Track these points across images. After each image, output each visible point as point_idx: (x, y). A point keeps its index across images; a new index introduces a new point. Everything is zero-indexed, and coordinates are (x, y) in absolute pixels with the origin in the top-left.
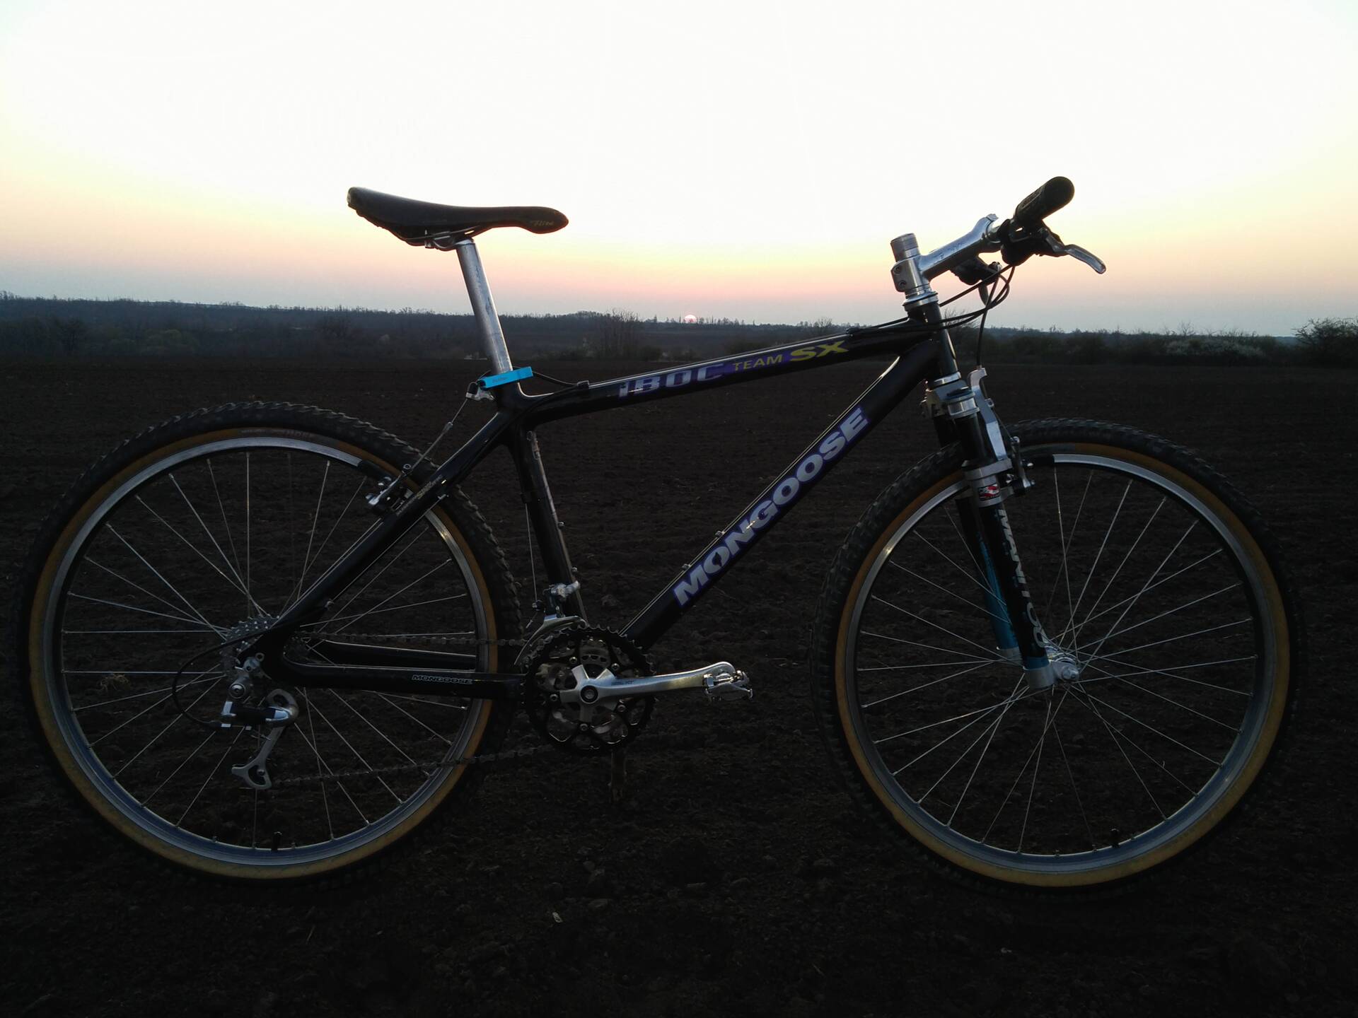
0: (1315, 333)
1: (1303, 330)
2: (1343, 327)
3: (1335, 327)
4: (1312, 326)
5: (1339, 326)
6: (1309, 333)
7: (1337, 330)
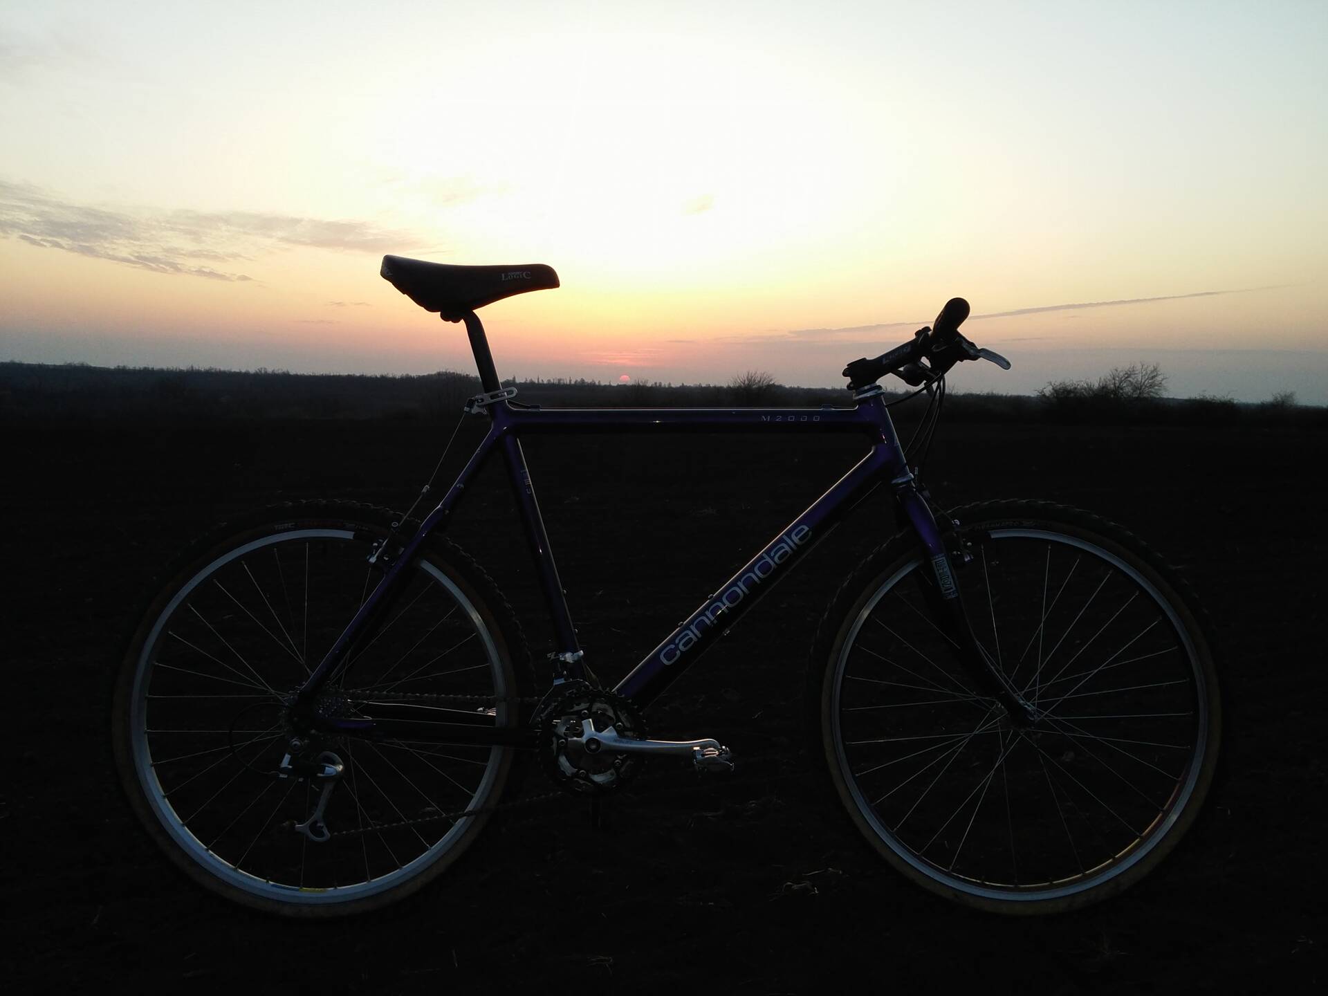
0: (1052, 394)
1: (1043, 391)
2: (1075, 388)
3: (1069, 388)
4: (1050, 388)
5: (1072, 388)
6: (1047, 394)
7: (1069, 392)
